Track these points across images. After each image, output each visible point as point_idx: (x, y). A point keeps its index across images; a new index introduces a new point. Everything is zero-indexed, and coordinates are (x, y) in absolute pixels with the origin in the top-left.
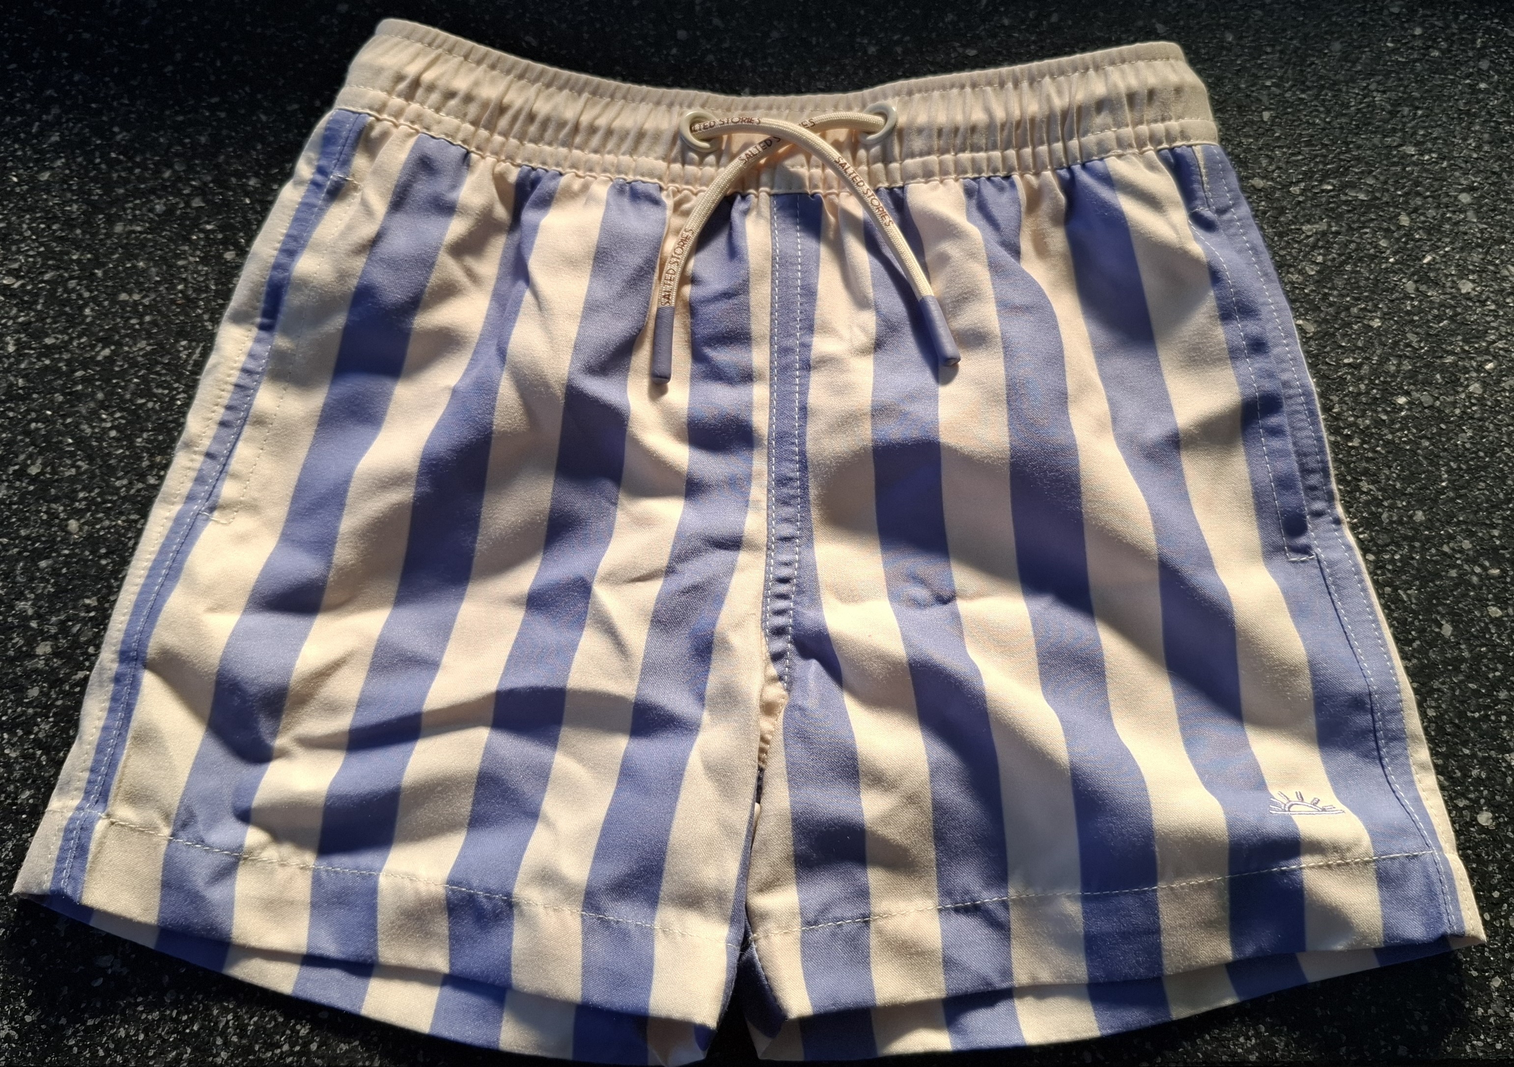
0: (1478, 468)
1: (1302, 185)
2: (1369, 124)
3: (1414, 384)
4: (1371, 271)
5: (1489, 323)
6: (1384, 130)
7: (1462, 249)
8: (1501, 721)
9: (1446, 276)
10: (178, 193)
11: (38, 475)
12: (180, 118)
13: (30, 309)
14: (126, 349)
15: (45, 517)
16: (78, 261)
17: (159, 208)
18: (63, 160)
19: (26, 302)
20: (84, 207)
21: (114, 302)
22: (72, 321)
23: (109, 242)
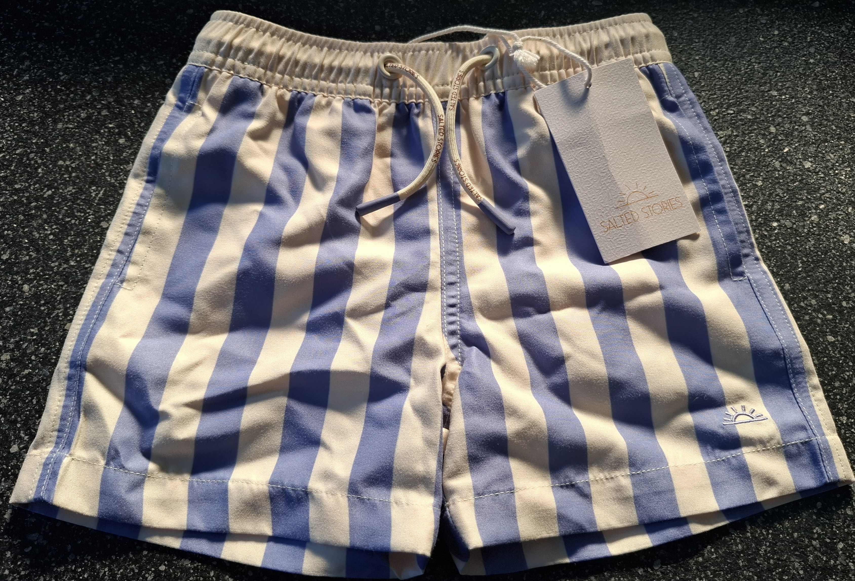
0: (818, 261)
1: (717, 111)
2: (752, 79)
3: (781, 216)
4: (756, 156)
5: (820, 184)
6: (760, 83)
7: (804, 145)
8: (837, 399)
9: (797, 159)
10: (94, 107)
11: (7, 260)
12: (97, 68)
13: (7, 169)
14: (61, 191)
15: (10, 283)
16: (36, 143)
17: (83, 115)
18: (30, 89)
19: (6, 165)
20: (41, 114)
21: (55, 165)
22: (31, 176)
23: (54, 133)
